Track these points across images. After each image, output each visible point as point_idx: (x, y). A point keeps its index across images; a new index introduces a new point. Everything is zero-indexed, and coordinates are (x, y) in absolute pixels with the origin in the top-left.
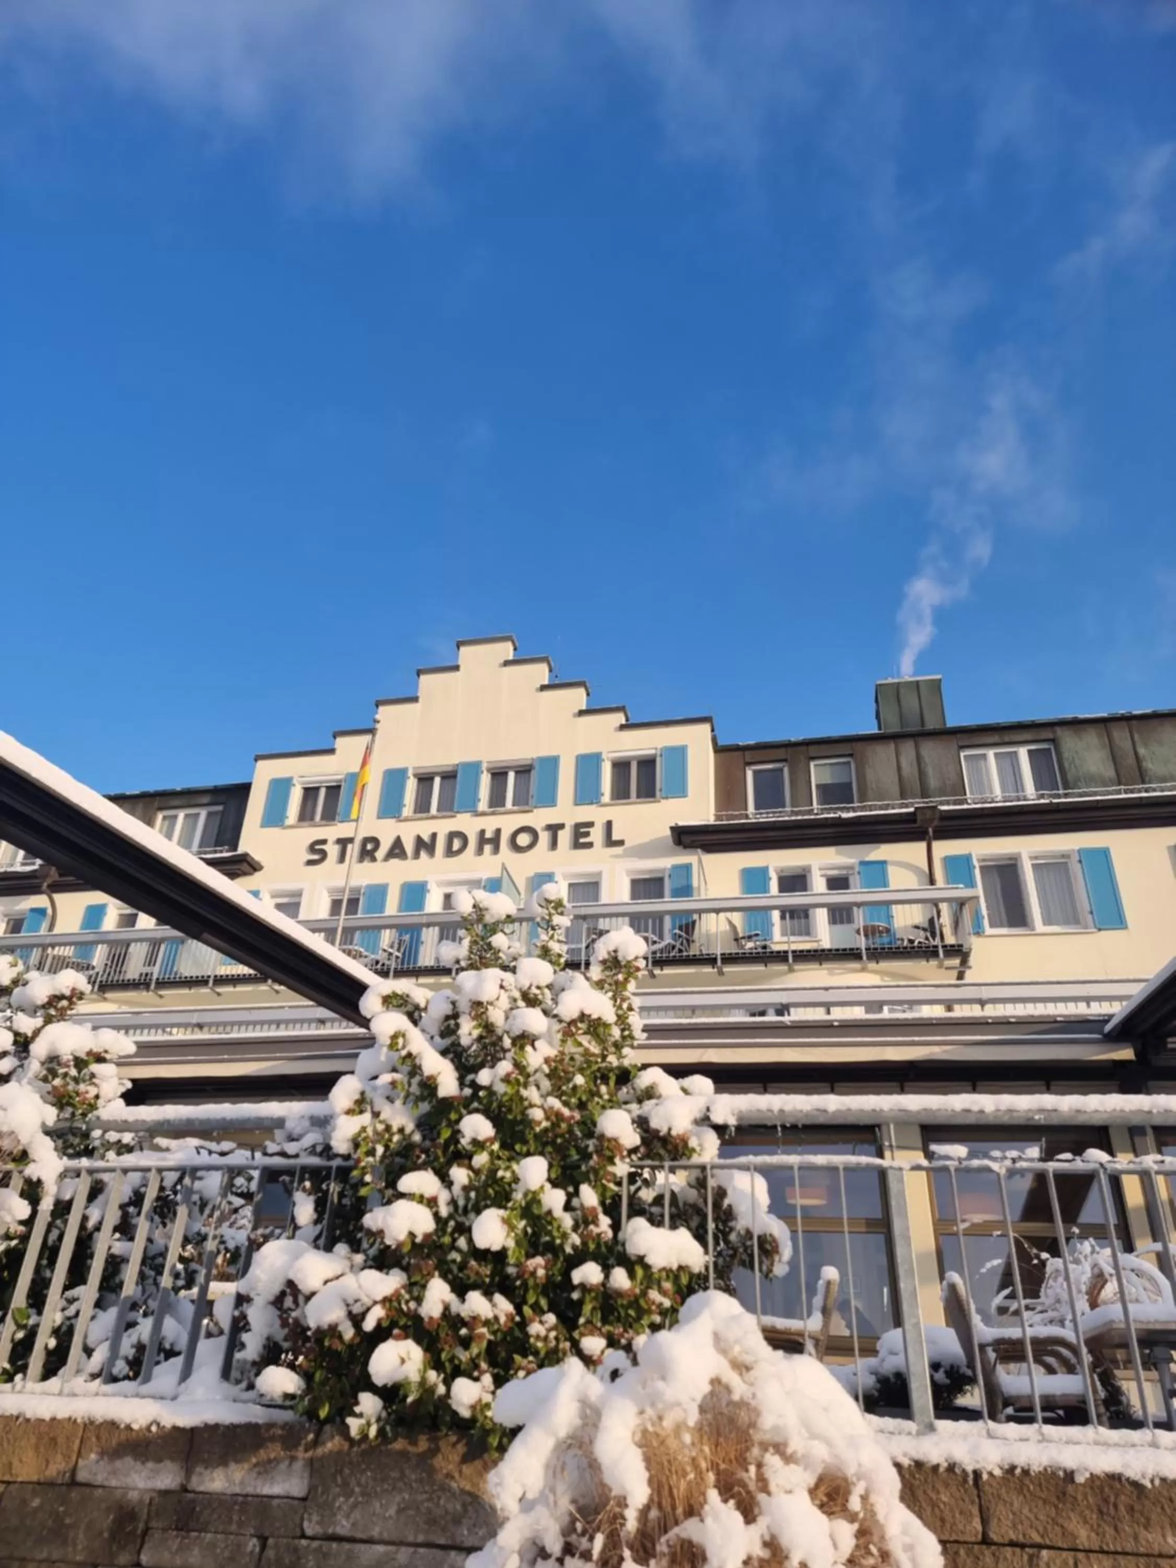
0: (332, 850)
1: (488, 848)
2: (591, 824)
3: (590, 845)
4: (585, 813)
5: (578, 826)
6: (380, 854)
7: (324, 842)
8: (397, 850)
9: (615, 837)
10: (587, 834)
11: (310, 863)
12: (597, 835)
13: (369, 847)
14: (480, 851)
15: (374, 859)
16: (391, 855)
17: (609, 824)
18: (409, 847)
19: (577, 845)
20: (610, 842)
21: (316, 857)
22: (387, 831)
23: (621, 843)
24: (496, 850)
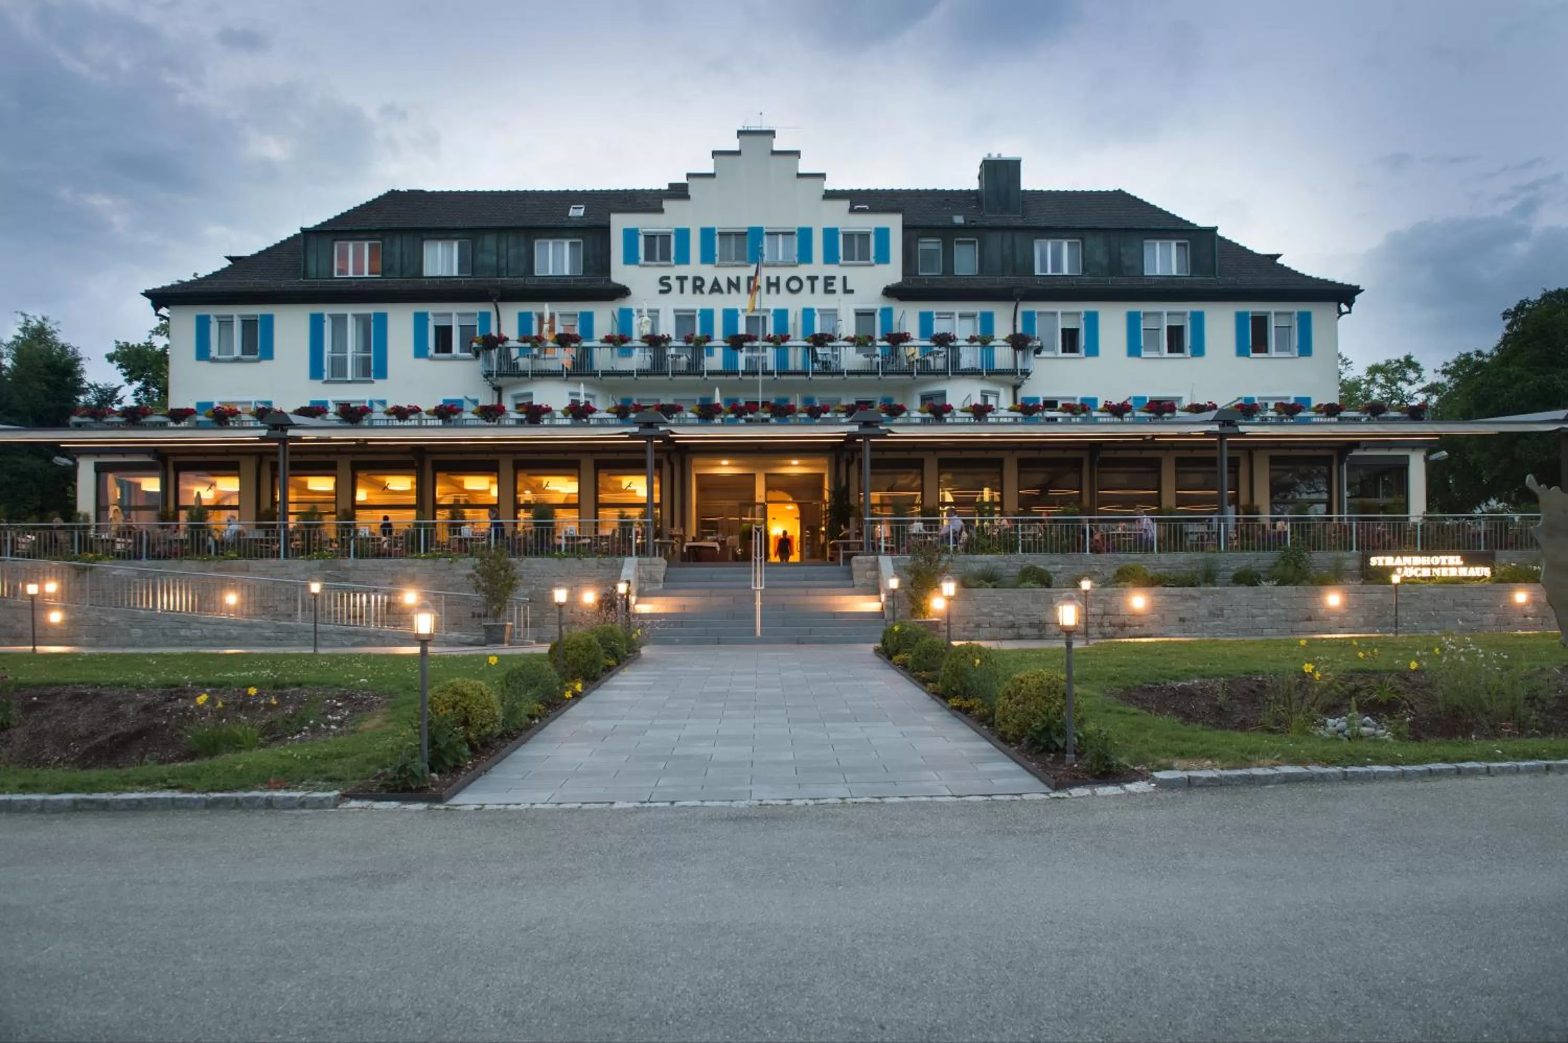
0: (675, 285)
1: (773, 289)
2: (834, 278)
3: (834, 292)
4: (831, 270)
5: (826, 278)
6: (706, 289)
7: (668, 278)
8: (716, 288)
9: (849, 287)
10: (832, 284)
11: (662, 292)
12: (838, 285)
13: (698, 283)
14: (768, 291)
15: (702, 292)
16: (712, 291)
17: (845, 278)
18: (724, 286)
19: (827, 291)
20: (848, 291)
21: (665, 288)
22: (709, 273)
23: (852, 291)
24: (778, 291)
